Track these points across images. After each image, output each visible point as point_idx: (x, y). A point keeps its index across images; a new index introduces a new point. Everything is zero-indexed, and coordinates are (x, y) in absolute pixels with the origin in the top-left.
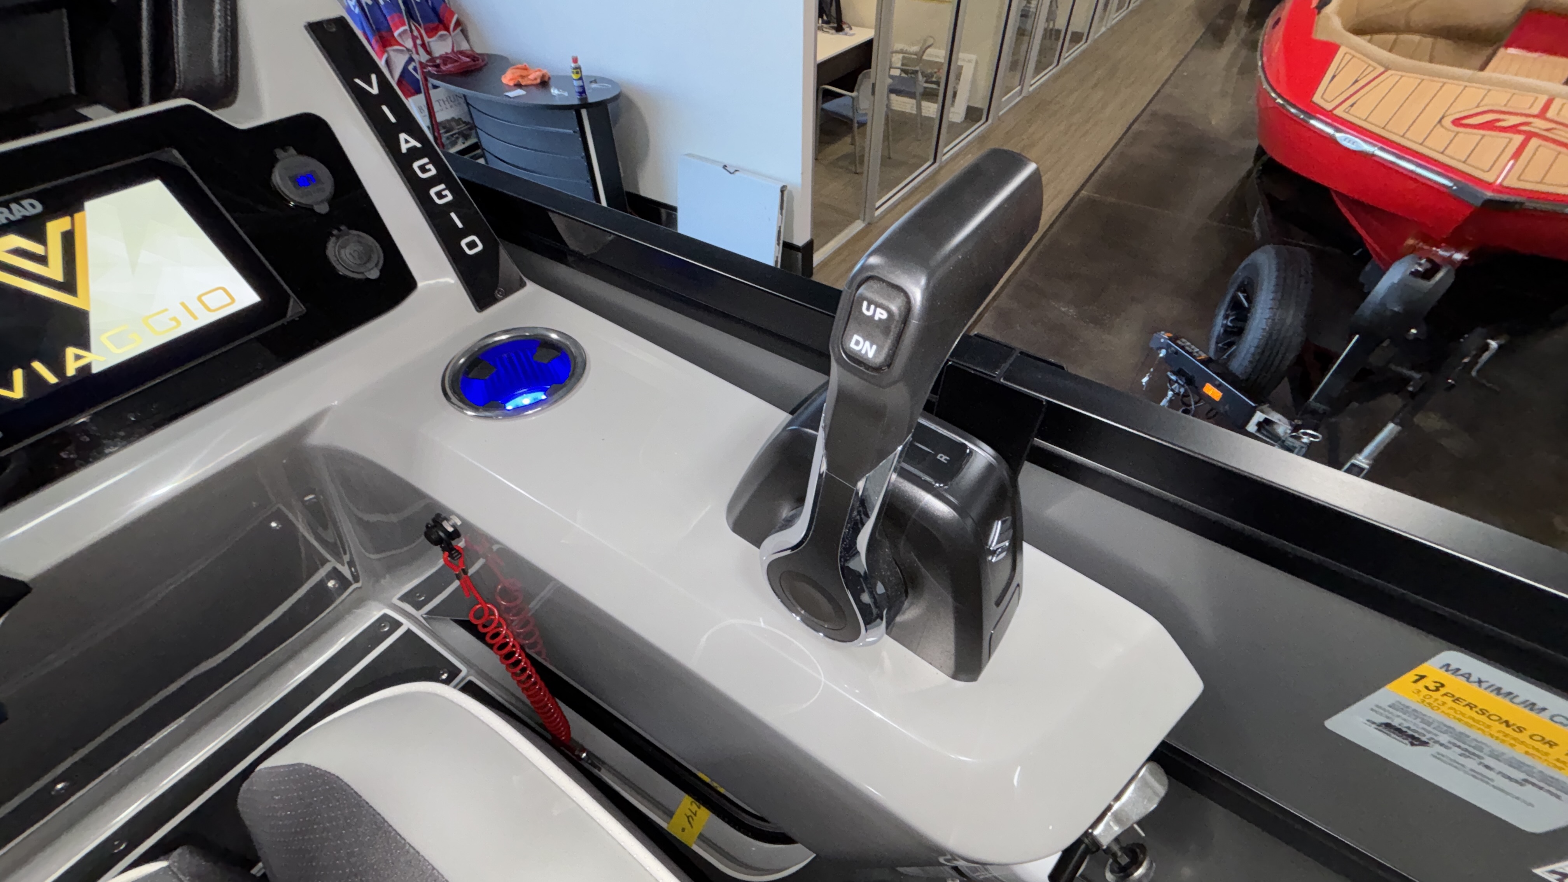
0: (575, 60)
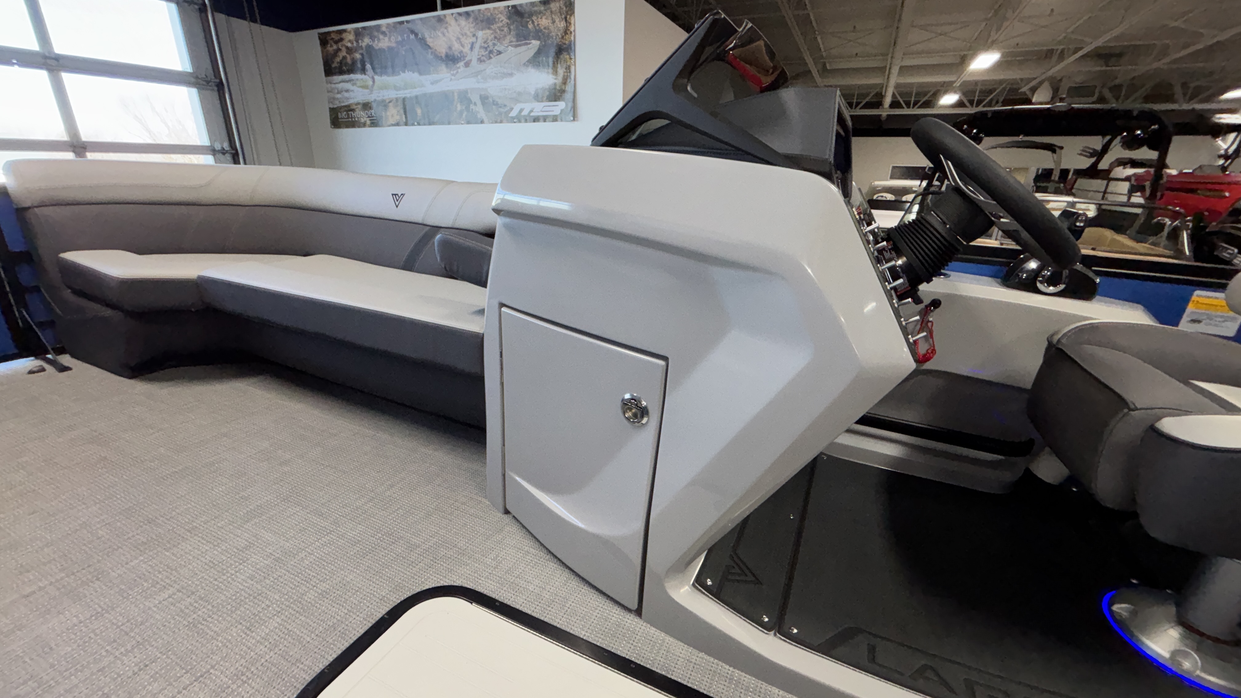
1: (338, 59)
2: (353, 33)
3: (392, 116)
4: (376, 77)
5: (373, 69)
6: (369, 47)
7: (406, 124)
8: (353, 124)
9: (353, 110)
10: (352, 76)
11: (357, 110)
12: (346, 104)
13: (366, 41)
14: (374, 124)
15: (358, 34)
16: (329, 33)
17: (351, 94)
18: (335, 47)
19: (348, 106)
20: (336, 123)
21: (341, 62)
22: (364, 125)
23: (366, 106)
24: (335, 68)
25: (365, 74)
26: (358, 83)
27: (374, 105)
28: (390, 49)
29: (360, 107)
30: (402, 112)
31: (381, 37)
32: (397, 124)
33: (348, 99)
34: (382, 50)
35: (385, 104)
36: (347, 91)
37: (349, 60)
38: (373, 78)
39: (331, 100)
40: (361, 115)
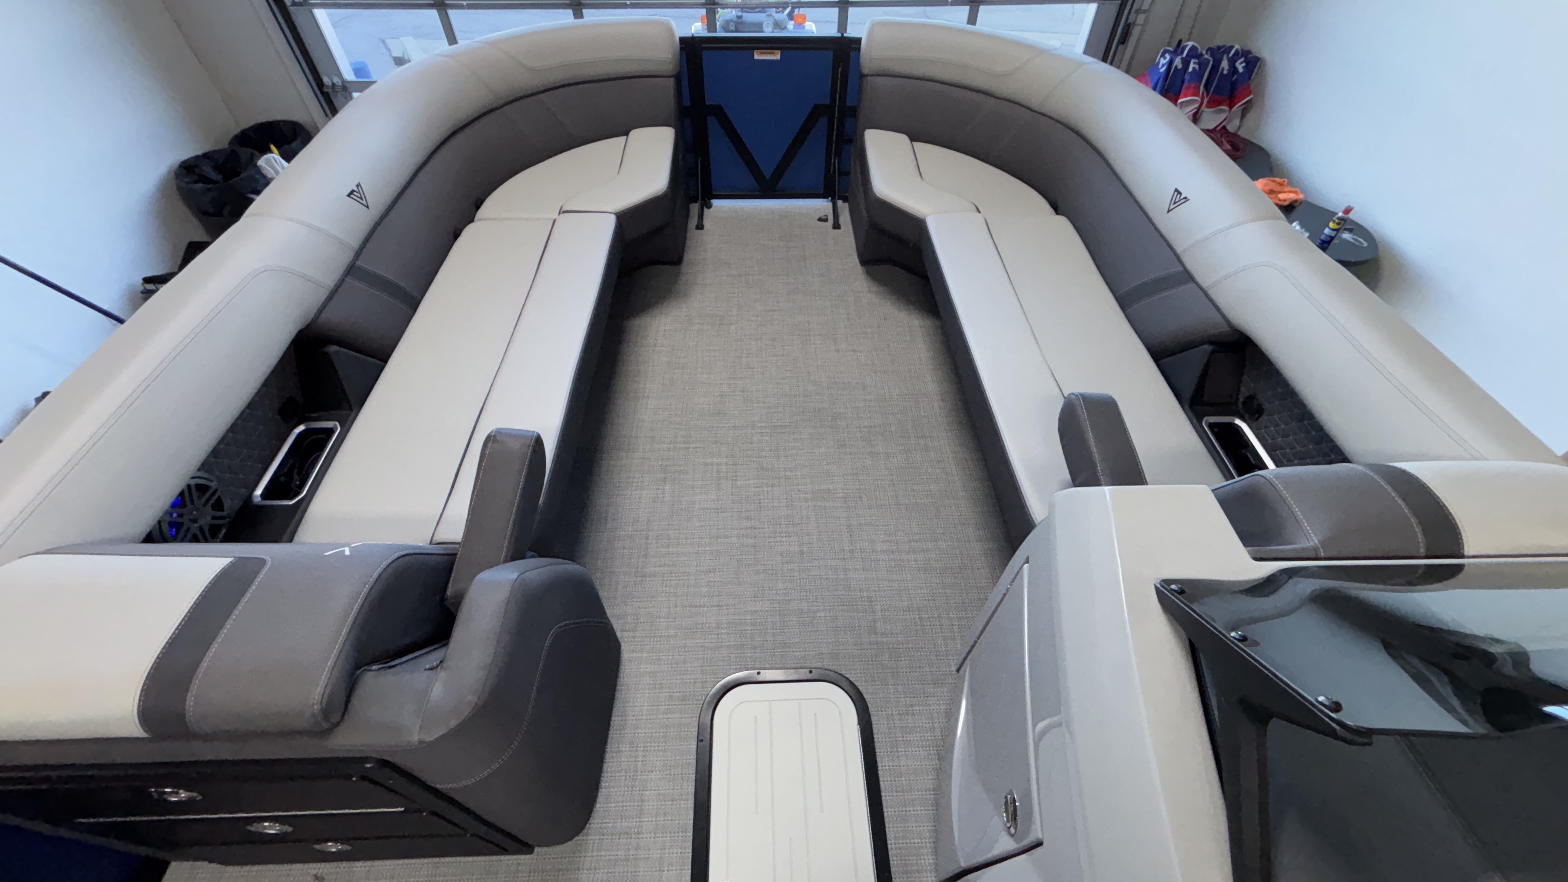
0: (1348, 211)
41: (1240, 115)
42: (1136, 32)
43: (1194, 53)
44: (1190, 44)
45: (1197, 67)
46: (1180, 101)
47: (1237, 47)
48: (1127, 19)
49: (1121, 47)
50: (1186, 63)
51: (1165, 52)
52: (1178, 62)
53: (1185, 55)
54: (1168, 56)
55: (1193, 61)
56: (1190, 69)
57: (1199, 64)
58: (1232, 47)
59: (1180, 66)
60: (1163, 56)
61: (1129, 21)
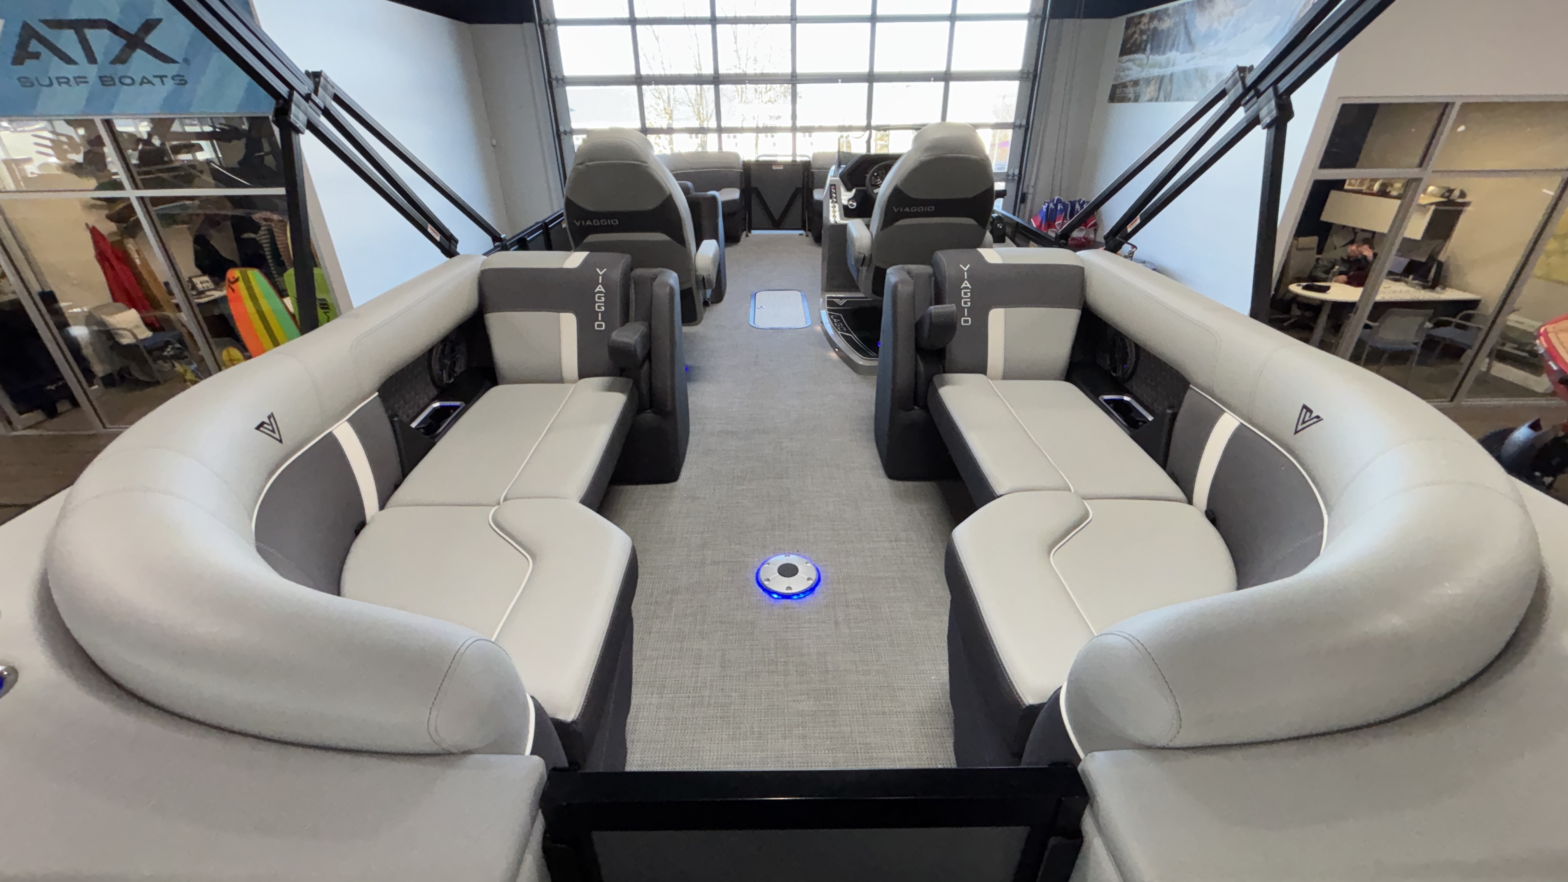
1: (1132, 41)
2: (1148, 17)
3: (1150, 93)
4: (1151, 57)
5: (1151, 49)
6: (1155, 29)
7: (1157, 100)
8: (1123, 99)
9: (1126, 87)
10: (1136, 56)
11: (1129, 87)
12: (1123, 81)
13: (1155, 23)
14: (1136, 100)
15: (1153, 17)
16: (1133, 18)
17: (1131, 72)
18: (1133, 30)
19: (1124, 83)
20: (1113, 98)
21: (1132, 45)
22: (1129, 100)
23: (1136, 83)
24: (1128, 48)
25: (1144, 53)
26: (1137, 62)
27: (1141, 82)
28: (1169, 29)
29: (1132, 83)
30: (1158, 89)
31: (1166, 18)
32: (1151, 100)
33: (1127, 76)
34: (1163, 31)
35: (1148, 81)
36: (1128, 69)
37: (1138, 42)
38: (1148, 58)
39: (1116, 79)
40: (1130, 91)
41: (1093, 231)
42: (1030, 197)
43: (1059, 201)
44: (1056, 198)
45: (1062, 207)
46: (1056, 223)
47: (1083, 199)
48: (1022, 191)
49: (1022, 206)
50: (1056, 206)
51: (1045, 202)
52: (1052, 205)
53: (1055, 202)
54: (1047, 204)
55: (1059, 204)
56: (1059, 208)
57: (1064, 206)
58: (1080, 200)
59: (1053, 207)
60: (1044, 204)
61: (1025, 191)
